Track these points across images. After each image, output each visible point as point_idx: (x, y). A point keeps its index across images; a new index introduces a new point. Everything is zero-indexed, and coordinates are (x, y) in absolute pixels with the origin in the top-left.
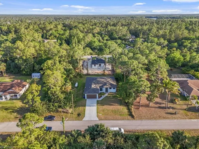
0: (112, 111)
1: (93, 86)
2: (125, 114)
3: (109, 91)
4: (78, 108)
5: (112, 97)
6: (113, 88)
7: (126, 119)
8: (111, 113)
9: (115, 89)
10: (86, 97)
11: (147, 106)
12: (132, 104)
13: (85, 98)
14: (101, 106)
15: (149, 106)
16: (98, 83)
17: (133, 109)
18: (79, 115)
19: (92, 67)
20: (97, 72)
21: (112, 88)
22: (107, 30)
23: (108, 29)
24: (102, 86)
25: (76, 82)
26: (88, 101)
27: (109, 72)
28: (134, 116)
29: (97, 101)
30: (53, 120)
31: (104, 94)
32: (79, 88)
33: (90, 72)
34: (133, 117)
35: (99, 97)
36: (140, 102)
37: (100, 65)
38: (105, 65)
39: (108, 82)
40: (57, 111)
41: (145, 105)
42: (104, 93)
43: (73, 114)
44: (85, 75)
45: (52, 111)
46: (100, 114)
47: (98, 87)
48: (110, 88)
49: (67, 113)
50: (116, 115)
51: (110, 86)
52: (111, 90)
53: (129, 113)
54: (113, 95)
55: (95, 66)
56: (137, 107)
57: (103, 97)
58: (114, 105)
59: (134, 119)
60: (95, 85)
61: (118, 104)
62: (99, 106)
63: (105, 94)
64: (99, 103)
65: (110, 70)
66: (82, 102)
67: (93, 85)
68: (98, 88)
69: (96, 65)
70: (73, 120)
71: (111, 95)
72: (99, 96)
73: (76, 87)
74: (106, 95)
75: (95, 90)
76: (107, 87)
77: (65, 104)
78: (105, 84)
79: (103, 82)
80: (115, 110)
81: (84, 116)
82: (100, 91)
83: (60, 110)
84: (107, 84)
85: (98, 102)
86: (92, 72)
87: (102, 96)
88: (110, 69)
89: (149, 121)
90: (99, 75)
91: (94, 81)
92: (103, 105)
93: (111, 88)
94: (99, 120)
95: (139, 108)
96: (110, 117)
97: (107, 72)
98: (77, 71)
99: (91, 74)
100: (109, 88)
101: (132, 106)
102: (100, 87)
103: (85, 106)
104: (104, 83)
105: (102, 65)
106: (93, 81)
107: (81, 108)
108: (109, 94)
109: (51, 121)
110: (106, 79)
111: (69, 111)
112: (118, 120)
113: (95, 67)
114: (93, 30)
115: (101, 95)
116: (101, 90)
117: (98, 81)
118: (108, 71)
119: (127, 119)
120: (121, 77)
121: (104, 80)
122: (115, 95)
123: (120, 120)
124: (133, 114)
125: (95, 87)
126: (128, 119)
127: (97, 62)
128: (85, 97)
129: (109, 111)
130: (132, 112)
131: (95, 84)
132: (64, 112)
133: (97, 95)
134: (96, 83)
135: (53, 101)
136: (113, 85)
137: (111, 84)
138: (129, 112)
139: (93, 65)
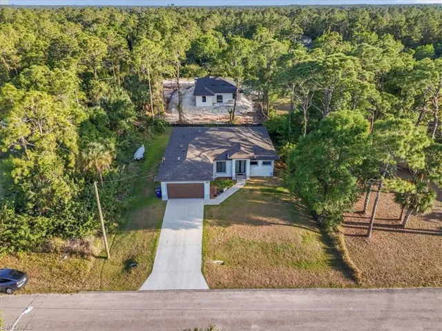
0: (264, 247)
1: (193, 154)
2: (314, 260)
3: (248, 173)
4: (129, 237)
5: (259, 193)
6: (264, 163)
7: (321, 285)
8: (260, 255)
9: (269, 163)
10: (164, 193)
11: (395, 227)
12: (338, 221)
13: (160, 196)
14: (218, 228)
15: (402, 226)
16: (210, 144)
17: (342, 238)
18: (129, 264)
19: (195, 105)
20: (209, 117)
21: (260, 162)
22: (239, 22)
23: (242, 21)
24: (225, 156)
25: (140, 146)
26: (173, 209)
27: (248, 117)
28: (352, 270)
29: (207, 208)
30: (14, 288)
31: (231, 181)
32: (147, 163)
33: (189, 117)
34: (349, 273)
35: (214, 195)
36: (363, 212)
37: (220, 99)
38: (235, 96)
39: (246, 140)
40: (47, 249)
41: (384, 222)
42: (231, 178)
43: (106, 258)
44: (173, 125)
45: (24, 248)
46: (215, 259)
47: (209, 157)
48: (252, 163)
49: (82, 254)
50: (277, 263)
51: (252, 154)
52: (255, 168)
53: (330, 257)
54: (262, 184)
55: (204, 100)
56: (358, 231)
57: (228, 193)
58: (269, 224)
59: (358, 285)
60: (198, 152)
61: (284, 220)
62: (211, 228)
63: (235, 182)
64: (211, 217)
65: (249, 114)
66: (150, 210)
67: (192, 152)
68: (211, 160)
69: (208, 98)
70: (101, 289)
71: (256, 184)
72: (212, 191)
73: (137, 160)
74: (239, 185)
75: (199, 170)
76: (243, 157)
77: (80, 220)
78: (236, 148)
79: (227, 140)
80: (274, 244)
81: (150, 272)
82: (218, 171)
83: (58, 242)
84: (242, 149)
85: (209, 213)
86: (195, 117)
87: (225, 189)
88: (251, 110)
89: (421, 294)
90: (216, 125)
91: (197, 139)
92: (228, 225)
93: (256, 163)
94: (211, 288)
95: (367, 236)
96: (257, 276)
97: (240, 119)
98: (147, 113)
99: (190, 123)
100: (248, 161)
101: (339, 228)
102: (217, 157)
103: (157, 225)
104: (233, 143)
105: (227, 97)
106: (193, 138)
107: (141, 236)
108: (247, 184)
109: (6, 293)
110: (239, 132)
111: (92, 247)
112: (290, 287)
113: (204, 104)
114: (203, 21)
115: (218, 187)
116: (221, 168)
117: (212, 138)
118: (243, 115)
119: (326, 281)
120: (288, 129)
121: (233, 135)
122: (269, 186)
123: (298, 287)
124: (348, 258)
125: (199, 159)
126: (331, 285)
127: (211, 89)
128: (160, 192)
129: (250, 249)
130: (342, 252)
131: (199, 146)
132: (71, 252)
133: (207, 186)
134: (202, 145)
135: (33, 209)
136: (264, 151)
137: (256, 149)
138: (328, 251)
139: (199, 99)
